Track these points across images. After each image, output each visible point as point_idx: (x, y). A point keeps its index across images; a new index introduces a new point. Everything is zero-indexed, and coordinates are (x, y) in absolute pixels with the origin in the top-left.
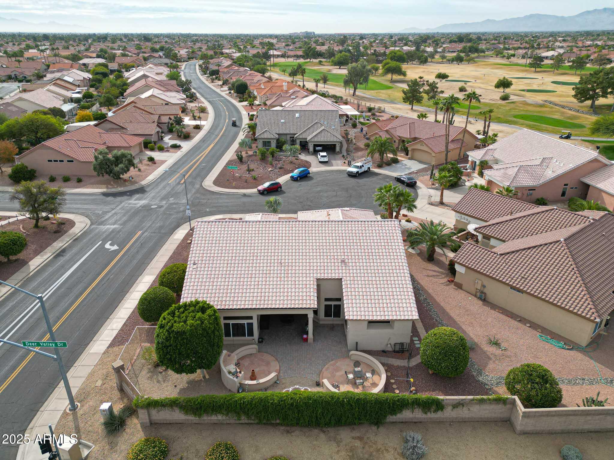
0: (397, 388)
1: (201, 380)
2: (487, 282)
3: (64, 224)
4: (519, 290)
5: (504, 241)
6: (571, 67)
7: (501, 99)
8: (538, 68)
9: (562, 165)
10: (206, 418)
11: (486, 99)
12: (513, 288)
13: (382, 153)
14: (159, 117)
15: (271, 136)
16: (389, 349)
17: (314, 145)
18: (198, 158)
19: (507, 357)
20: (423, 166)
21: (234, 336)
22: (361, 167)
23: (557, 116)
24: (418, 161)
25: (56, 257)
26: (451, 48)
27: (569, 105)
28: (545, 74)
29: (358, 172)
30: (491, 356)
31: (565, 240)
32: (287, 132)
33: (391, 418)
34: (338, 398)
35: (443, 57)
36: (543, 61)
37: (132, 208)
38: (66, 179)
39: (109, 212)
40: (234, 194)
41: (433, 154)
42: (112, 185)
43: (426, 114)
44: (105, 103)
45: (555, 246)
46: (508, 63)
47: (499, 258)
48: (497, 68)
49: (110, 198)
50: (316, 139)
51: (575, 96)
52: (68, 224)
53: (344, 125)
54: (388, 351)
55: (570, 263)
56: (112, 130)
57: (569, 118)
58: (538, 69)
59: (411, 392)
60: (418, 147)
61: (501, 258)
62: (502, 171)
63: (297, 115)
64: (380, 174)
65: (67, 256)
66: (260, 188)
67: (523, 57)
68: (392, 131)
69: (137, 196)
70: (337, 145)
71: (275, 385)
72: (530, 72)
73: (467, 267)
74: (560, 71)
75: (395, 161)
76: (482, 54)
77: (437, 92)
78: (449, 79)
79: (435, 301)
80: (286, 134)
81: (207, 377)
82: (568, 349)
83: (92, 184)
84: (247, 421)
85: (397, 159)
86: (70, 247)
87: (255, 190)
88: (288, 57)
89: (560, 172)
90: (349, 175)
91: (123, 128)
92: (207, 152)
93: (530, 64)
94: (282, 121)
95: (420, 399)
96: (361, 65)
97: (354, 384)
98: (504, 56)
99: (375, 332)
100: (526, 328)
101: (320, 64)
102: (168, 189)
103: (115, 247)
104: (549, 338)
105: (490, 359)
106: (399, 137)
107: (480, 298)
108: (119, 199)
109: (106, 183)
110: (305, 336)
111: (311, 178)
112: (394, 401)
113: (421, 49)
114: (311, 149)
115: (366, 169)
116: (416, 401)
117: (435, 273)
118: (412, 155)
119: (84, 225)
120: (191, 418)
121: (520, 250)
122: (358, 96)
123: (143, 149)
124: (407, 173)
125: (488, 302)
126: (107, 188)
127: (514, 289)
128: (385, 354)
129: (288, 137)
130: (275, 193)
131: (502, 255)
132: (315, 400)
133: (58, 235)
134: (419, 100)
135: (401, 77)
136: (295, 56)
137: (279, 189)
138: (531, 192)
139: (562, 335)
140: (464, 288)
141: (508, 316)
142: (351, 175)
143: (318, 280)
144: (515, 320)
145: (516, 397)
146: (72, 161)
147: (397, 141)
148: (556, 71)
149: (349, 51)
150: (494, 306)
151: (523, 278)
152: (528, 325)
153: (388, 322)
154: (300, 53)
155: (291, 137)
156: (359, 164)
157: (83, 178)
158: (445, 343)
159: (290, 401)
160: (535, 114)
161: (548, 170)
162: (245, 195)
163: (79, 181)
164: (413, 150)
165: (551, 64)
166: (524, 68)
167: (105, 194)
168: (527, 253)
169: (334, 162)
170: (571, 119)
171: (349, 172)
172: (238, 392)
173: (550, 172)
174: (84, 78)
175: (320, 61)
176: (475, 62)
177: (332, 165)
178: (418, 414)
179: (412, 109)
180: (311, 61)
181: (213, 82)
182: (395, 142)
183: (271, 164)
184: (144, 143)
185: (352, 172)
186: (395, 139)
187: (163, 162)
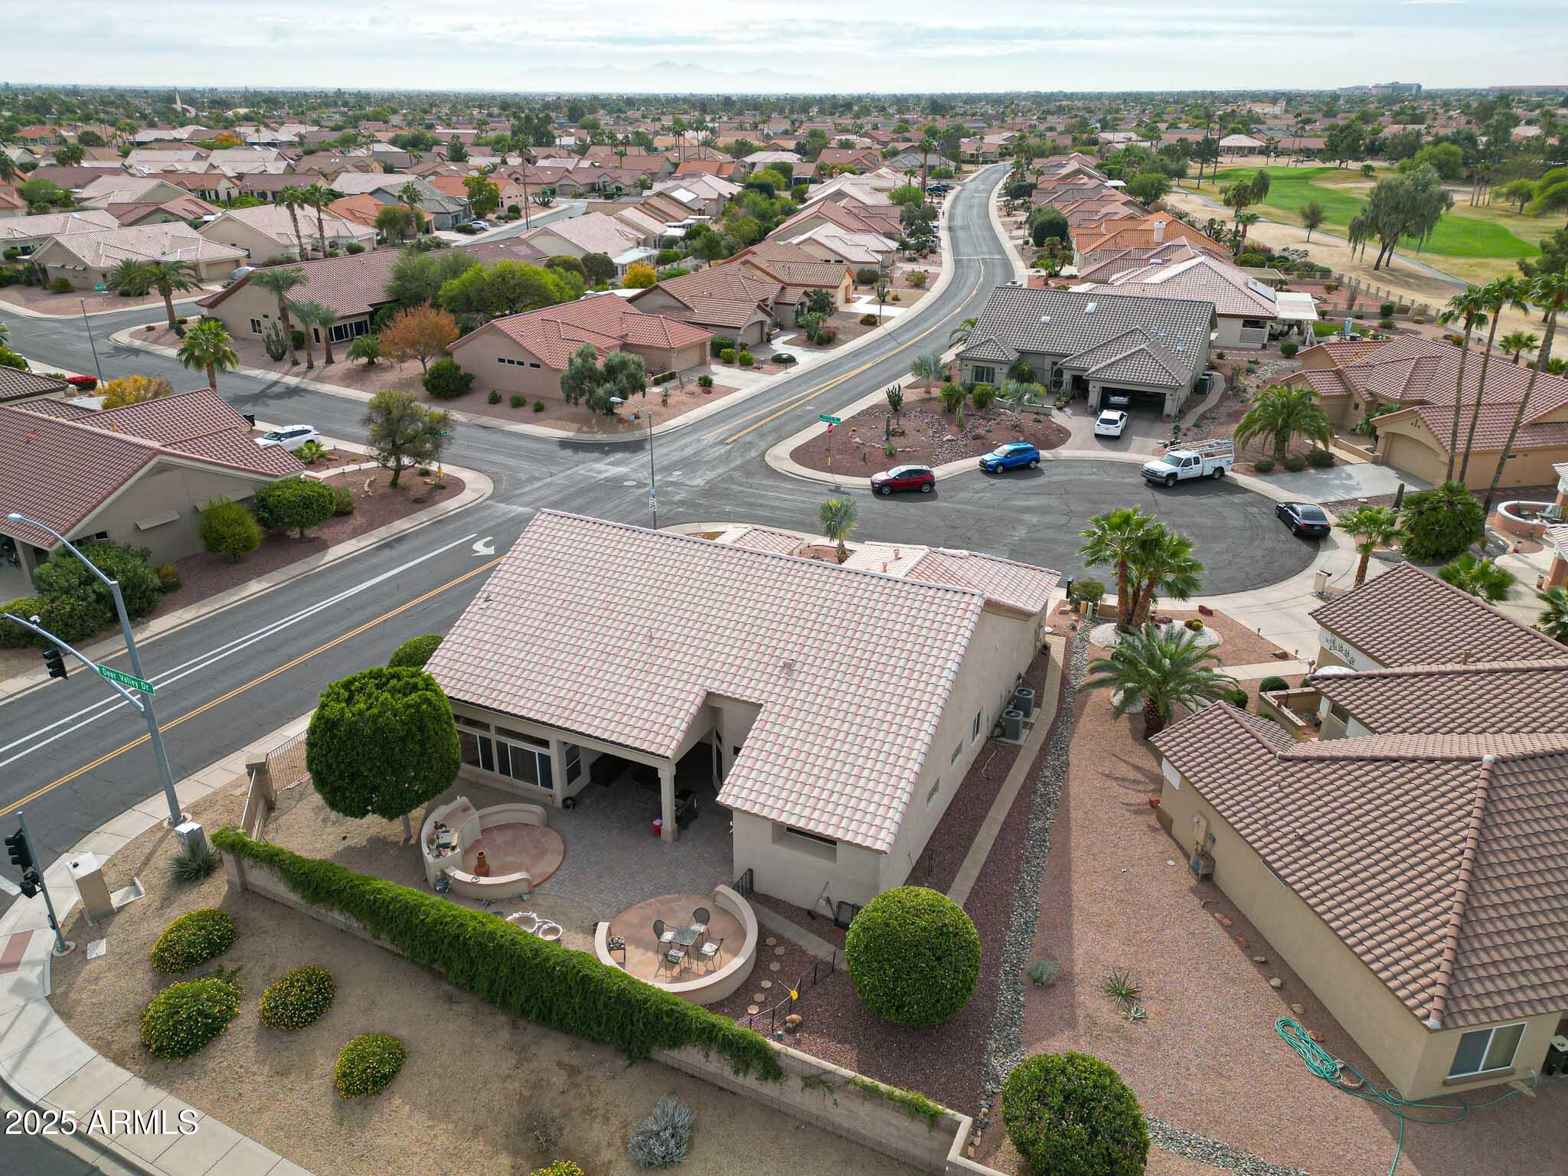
0: (762, 1005)
1: (397, 843)
2: (1218, 827)
3: (443, 488)
5: (1373, 731)
13: (1280, 434)
14: (783, 288)
15: (998, 356)
17: (1102, 388)
18: (810, 391)
19: (1128, 1039)
21: (516, 776)
22: (1187, 463)
25: (378, 548)
29: (1173, 475)
30: (1082, 1024)
31: (1495, 762)
32: (1045, 348)
37: (591, 477)
38: (518, 403)
39: (540, 479)
40: (816, 482)
41: (1443, 457)
42: (590, 426)
44: (702, 249)
45: (1459, 771)
47: (1271, 768)
49: (568, 453)
50: (1110, 375)
52: (451, 487)
53: (1264, 347)
54: (823, 916)
55: (1464, 832)
56: (665, 308)
60: (1405, 428)
61: (1278, 768)
63: (1091, 307)
65: (401, 549)
66: (881, 476)
68: (1354, 376)
69: (619, 456)
70: (1167, 397)
71: (517, 901)
75: (1325, 462)
79: (1066, 842)
80: (1045, 355)
83: (560, 418)
84: (389, 946)
85: (1331, 456)
86: (417, 534)
87: (865, 481)
88: (1280, 153)
91: (687, 307)
92: (841, 381)
94: (1045, 318)
95: (720, 1029)
99: (792, 856)
100: (1265, 987)
102: (689, 451)
103: (491, 551)
104: (1309, 1037)
105: (1072, 1024)
106: (1371, 394)
107: (1194, 871)
108: (581, 455)
109: (582, 421)
110: (653, 820)
111: (1038, 472)
114: (1094, 398)
115: (1208, 471)
116: (711, 1032)
117: (1133, 774)
119: (476, 496)
120: (293, 897)
123: (709, 358)
124: (1332, 499)
125: (1210, 886)
126: (579, 431)
128: (809, 920)
129: (1048, 361)
130: (912, 496)
131: (1286, 759)
133: (415, 506)
136: (1301, 151)
137: (923, 489)
140: (1175, 832)
141: (1240, 943)
142: (1152, 480)
143: (710, 695)
144: (1250, 957)
146: (538, 366)
147: (1362, 406)
150: (1216, 900)
151: (1301, 838)
152: (1277, 982)
153: (832, 842)
154: (1319, 144)
155: (1052, 363)
156: (1183, 454)
157: (546, 405)
158: (888, 925)
159: (453, 930)
163: (539, 409)
164: (1392, 436)
167: (564, 444)
171: (1149, 470)
174: (720, 195)
175: (1369, 168)
177: (1126, 449)
178: (716, 1066)
180: (1344, 165)
181: (1009, 215)
182: (1357, 406)
183: (961, 425)
184: (713, 344)
185: (1154, 473)
186: (1357, 399)
187: (729, 391)
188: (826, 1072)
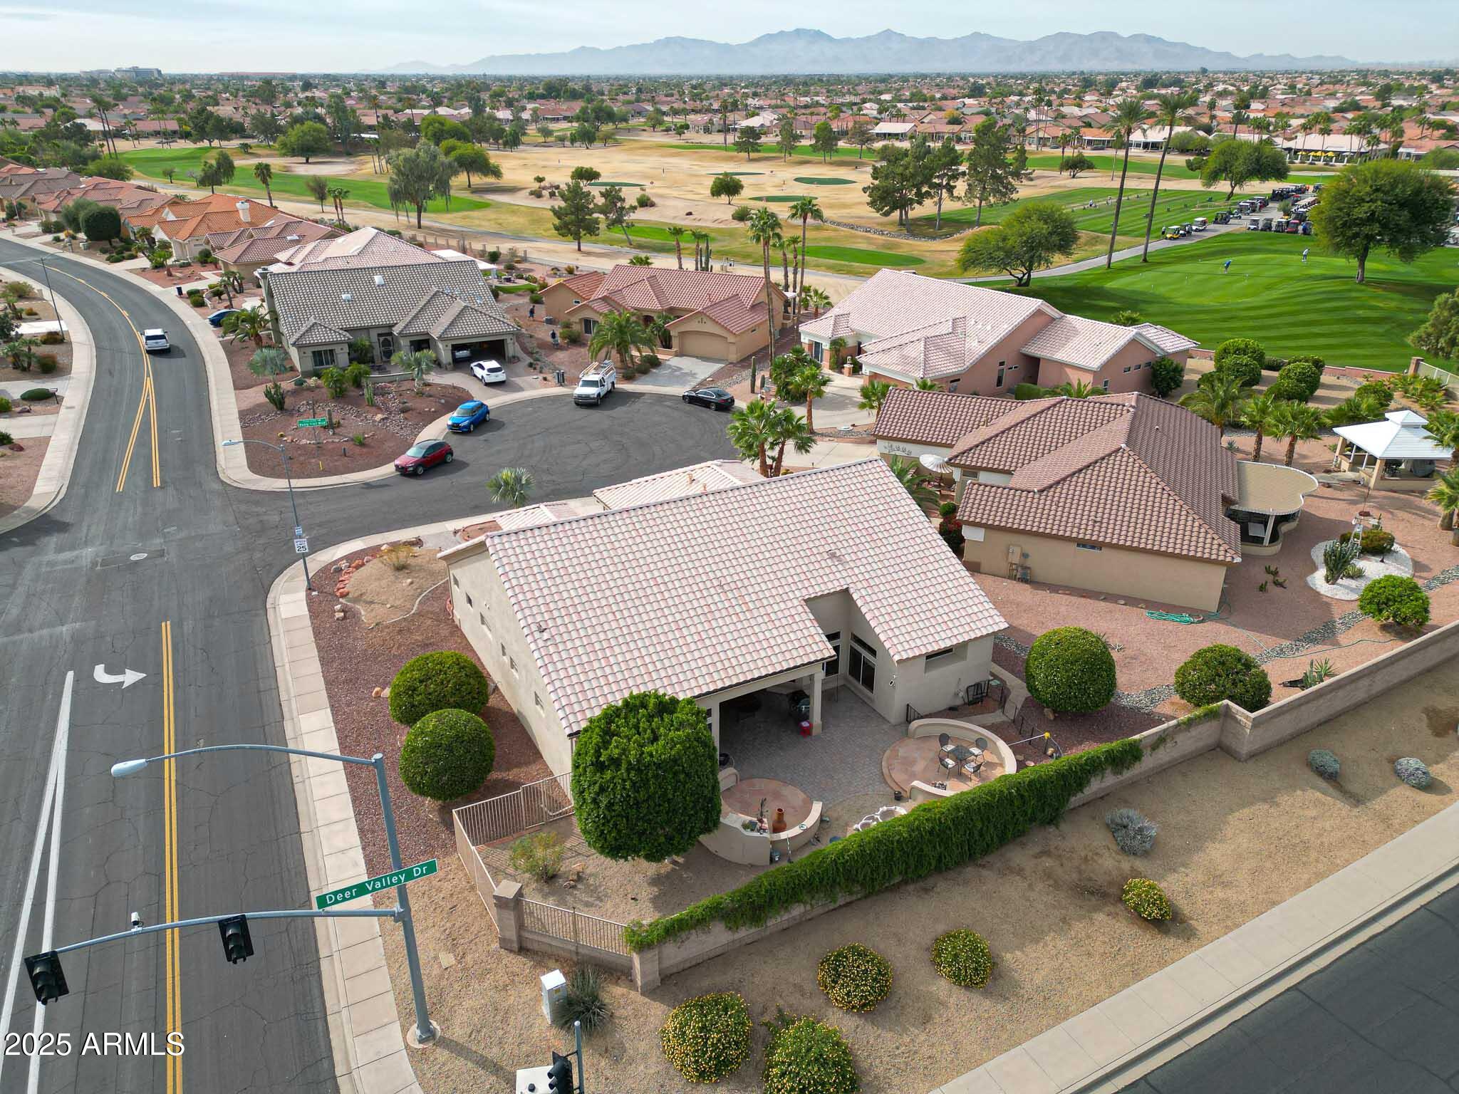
1: (673, 870)
2: (1031, 545)
4: (1095, 545)
6: (814, 148)
7: (734, 218)
8: (753, 151)
9: (989, 328)
10: (777, 921)
11: (706, 220)
12: (1082, 543)
13: (623, 348)
15: (334, 337)
16: (959, 702)
17: (453, 345)
18: (139, 416)
20: (717, 366)
22: (601, 383)
23: (863, 246)
24: (697, 357)
26: (548, 111)
27: (862, 222)
28: (769, 163)
29: (598, 395)
31: (1127, 444)
32: (367, 322)
33: (1075, 800)
34: (1001, 791)
35: (546, 133)
36: (760, 138)
41: (731, 339)
43: (647, 258)
45: (1118, 458)
46: (682, 143)
47: (1039, 499)
48: (672, 155)
50: (456, 332)
51: (872, 204)
54: (958, 706)
55: (1154, 481)
57: (884, 246)
58: (753, 155)
59: (1051, 756)
60: (694, 326)
61: (1043, 497)
62: (895, 353)
63: (378, 279)
64: (642, 394)
66: (401, 462)
67: (707, 130)
68: (617, 299)
70: (509, 341)
71: (825, 826)
72: (740, 160)
73: (986, 526)
74: (796, 157)
75: (654, 363)
76: (623, 125)
77: (623, 208)
78: (601, 180)
80: (367, 329)
81: (681, 860)
82: (1200, 622)
85: (655, 358)
87: (389, 469)
88: (136, 136)
89: (992, 340)
90: (577, 404)
92: (152, 398)
93: (736, 144)
94: (345, 296)
96: (426, 152)
97: (959, 775)
98: (668, 130)
99: (937, 673)
100: (1121, 607)
101: (247, 153)
102: (133, 507)
104: (1164, 613)
107: (1024, 580)
110: (805, 724)
111: (501, 424)
112: (1081, 766)
113: (485, 115)
115: (610, 387)
118: (682, 346)
120: (745, 933)
121: (1068, 477)
122: (427, 228)
124: (698, 383)
125: (1038, 583)
127: (1084, 546)
129: (374, 334)
131: (1041, 491)
132: (967, 809)
134: (592, 229)
135: (490, 180)
137: (449, 458)
138: (955, 384)
139: (1176, 603)
140: (984, 567)
141: (1084, 597)
142: (585, 403)
143: (809, 601)
144: (1099, 599)
145: (1226, 702)
148: (788, 158)
149: (319, 118)
150: (1054, 588)
151: (1095, 522)
152: (1123, 602)
155: (379, 335)
156: (595, 377)
160: (823, 244)
161: (968, 339)
162: (368, 486)
164: (683, 334)
165: (778, 143)
166: (724, 153)
168: (1080, 480)
169: (518, 380)
170: (890, 248)
171: (580, 397)
172: (772, 860)
173: (975, 344)
175: (245, 146)
176: (617, 143)
177: (520, 389)
179: (579, 250)
183: (372, 404)
185: (587, 397)
187: (42, 442)
188: (1164, 730)
